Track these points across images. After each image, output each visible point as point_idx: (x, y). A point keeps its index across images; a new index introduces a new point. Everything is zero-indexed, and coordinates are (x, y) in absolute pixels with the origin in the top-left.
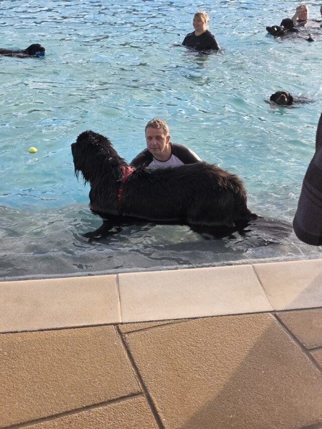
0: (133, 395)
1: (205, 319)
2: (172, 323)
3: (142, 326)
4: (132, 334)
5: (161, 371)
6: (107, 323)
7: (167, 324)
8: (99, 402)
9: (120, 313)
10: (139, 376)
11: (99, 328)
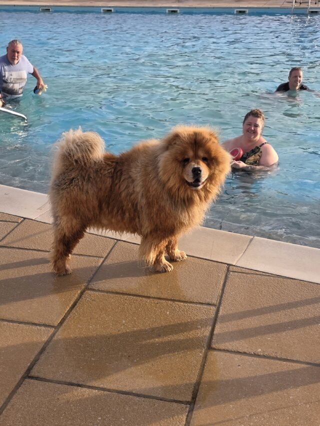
0: (209, 304)
1: (301, 282)
2: (272, 276)
3: (247, 271)
4: (236, 274)
5: (239, 299)
6: (223, 262)
7: (269, 276)
8: (183, 300)
9: (237, 259)
10: (221, 297)
11: (215, 263)
